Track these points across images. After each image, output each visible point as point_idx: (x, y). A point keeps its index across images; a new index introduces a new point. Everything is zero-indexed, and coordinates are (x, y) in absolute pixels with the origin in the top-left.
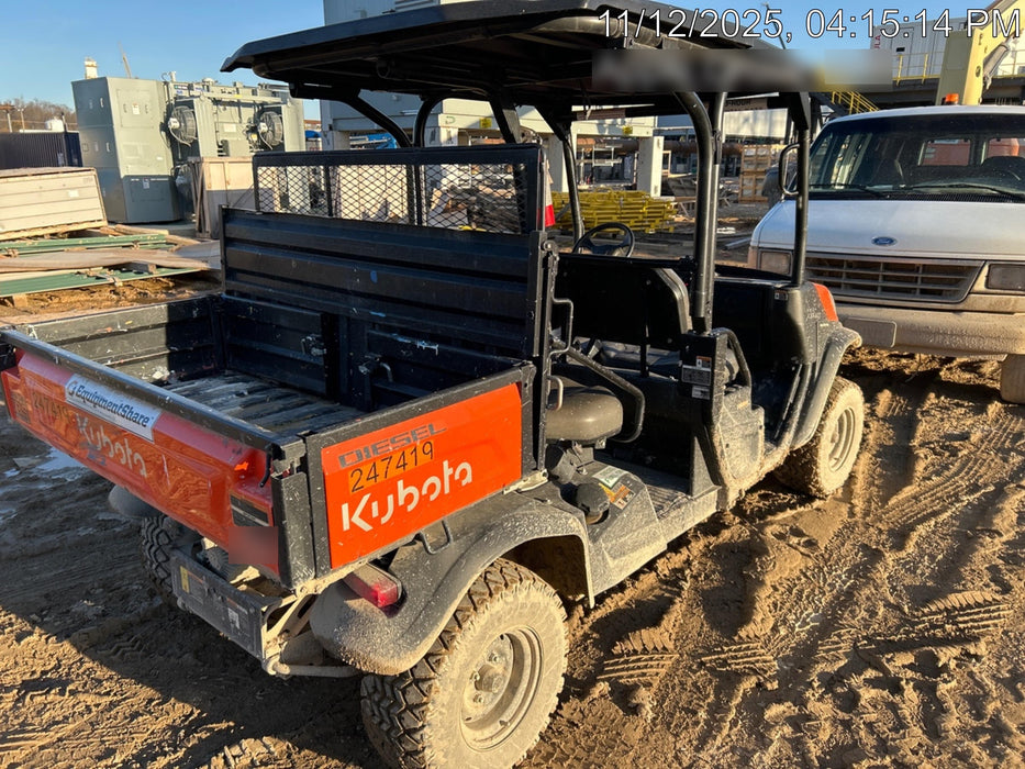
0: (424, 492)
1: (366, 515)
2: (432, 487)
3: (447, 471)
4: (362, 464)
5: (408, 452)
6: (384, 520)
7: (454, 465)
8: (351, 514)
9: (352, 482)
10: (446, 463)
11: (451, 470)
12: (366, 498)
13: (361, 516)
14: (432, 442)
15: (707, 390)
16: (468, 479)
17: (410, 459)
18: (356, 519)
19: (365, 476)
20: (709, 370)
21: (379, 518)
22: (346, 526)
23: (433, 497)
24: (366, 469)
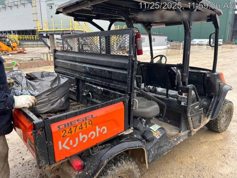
0: (89, 136)
1: (68, 144)
2: (92, 135)
3: (98, 129)
4: (66, 128)
5: (83, 124)
6: (75, 146)
7: (100, 127)
8: (62, 144)
9: (62, 134)
10: (97, 127)
11: (99, 129)
12: (68, 139)
13: (66, 145)
14: (92, 120)
15: (186, 103)
16: (106, 132)
17: (84, 126)
18: (64, 146)
19: (67, 132)
20: (187, 97)
21: (72, 145)
22: (60, 148)
23: (92, 138)
24: (68, 130)
